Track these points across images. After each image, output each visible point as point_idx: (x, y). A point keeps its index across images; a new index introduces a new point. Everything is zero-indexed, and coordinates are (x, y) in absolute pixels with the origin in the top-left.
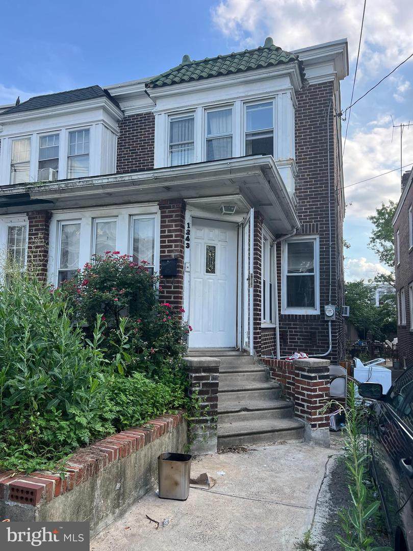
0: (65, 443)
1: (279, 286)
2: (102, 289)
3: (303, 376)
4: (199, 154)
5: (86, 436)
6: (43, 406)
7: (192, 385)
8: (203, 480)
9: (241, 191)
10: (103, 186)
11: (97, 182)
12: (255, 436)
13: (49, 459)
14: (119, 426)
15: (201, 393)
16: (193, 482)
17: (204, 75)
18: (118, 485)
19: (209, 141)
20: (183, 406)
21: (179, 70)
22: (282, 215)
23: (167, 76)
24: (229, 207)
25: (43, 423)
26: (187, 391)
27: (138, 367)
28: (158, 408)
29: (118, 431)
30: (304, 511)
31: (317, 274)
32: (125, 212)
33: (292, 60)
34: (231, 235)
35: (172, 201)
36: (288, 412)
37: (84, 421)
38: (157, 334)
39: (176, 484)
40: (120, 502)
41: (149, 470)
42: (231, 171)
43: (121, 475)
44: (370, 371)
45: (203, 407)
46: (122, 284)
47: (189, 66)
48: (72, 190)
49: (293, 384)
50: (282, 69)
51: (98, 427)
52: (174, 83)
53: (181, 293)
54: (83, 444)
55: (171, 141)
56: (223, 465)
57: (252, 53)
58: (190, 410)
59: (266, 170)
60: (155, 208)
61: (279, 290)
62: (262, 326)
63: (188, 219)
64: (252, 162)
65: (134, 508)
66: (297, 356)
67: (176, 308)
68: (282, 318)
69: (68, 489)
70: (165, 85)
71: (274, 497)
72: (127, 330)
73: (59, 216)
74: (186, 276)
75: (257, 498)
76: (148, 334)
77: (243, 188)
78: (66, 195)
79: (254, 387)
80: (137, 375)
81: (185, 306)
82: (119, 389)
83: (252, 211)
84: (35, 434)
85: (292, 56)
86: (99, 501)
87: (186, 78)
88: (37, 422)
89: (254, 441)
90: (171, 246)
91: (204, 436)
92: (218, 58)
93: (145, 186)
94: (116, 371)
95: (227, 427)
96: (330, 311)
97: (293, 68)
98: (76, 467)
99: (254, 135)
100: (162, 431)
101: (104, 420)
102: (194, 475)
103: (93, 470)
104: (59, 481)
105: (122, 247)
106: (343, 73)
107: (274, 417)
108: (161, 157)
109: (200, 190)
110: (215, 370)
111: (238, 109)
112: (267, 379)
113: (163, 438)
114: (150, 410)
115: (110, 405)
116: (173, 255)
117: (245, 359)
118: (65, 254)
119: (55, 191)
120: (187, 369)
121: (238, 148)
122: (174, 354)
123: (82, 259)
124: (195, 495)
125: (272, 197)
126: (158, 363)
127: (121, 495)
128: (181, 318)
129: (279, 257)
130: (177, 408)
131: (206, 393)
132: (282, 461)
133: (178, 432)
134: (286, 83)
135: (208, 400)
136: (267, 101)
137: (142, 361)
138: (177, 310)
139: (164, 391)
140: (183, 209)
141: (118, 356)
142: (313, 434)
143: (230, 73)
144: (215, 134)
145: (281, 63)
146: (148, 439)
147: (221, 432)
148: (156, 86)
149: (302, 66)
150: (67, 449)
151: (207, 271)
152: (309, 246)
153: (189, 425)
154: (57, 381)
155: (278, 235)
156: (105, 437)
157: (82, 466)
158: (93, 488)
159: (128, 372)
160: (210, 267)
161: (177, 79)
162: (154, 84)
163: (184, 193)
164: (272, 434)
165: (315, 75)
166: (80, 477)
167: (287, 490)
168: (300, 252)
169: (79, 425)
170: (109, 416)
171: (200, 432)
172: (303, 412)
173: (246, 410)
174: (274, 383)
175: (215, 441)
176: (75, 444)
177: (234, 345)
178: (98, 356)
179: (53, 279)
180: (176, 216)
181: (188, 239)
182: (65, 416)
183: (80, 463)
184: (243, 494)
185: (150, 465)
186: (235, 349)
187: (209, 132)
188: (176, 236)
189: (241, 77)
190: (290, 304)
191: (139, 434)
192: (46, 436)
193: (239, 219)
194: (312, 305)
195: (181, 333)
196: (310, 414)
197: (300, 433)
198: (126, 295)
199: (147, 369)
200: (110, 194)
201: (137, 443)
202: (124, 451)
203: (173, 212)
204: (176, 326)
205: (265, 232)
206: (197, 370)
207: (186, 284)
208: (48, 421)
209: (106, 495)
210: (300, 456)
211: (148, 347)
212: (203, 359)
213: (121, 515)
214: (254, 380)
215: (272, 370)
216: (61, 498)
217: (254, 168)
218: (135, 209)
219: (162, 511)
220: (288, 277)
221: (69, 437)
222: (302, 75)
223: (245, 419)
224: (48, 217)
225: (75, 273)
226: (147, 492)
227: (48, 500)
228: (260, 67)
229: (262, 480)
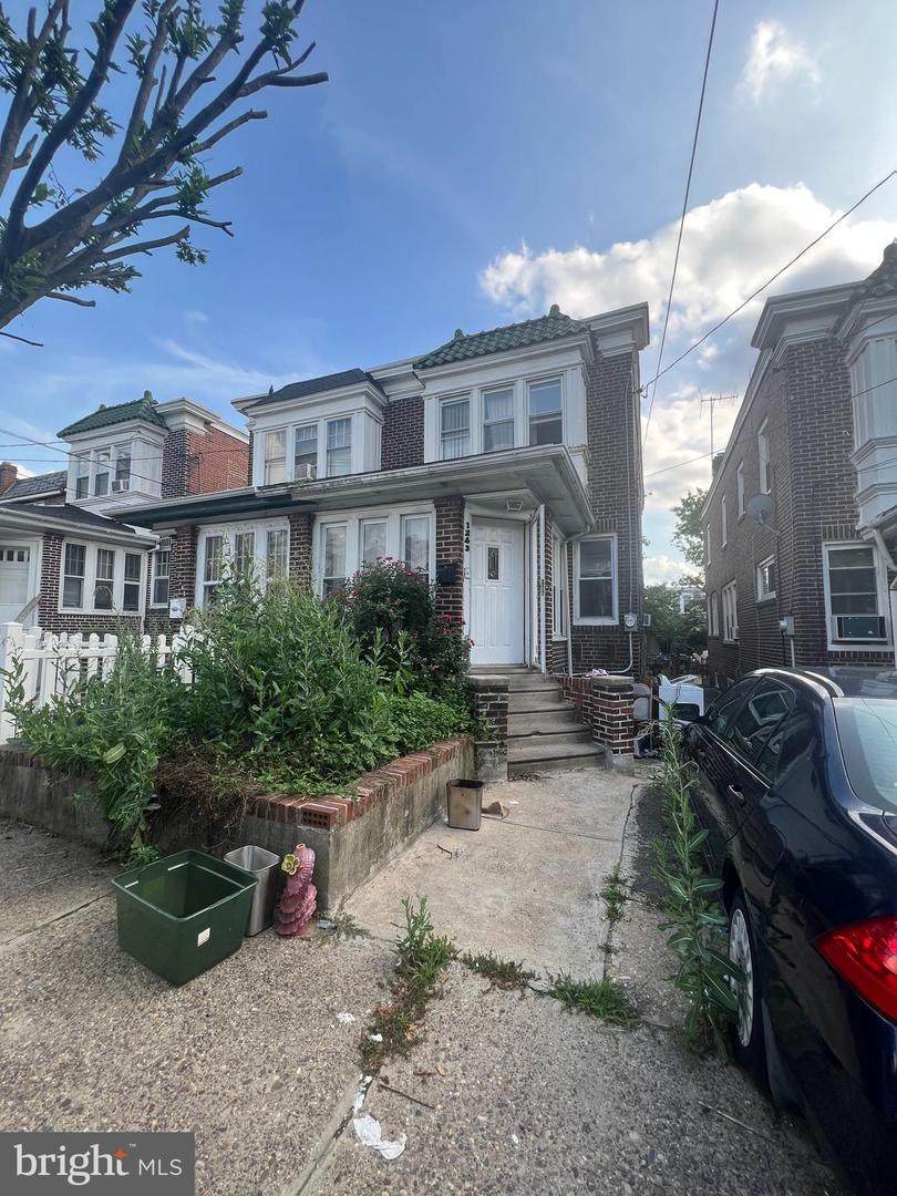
0: (351, 767)
1: (571, 593)
2: (375, 600)
3: (603, 696)
4: (475, 445)
5: (371, 760)
6: (325, 726)
7: (479, 706)
8: (495, 810)
9: (529, 484)
10: (371, 484)
11: (365, 479)
12: (549, 762)
13: (338, 783)
14: (403, 749)
15: (488, 714)
16: (484, 811)
17: (480, 351)
18: (407, 812)
19: (487, 427)
20: (469, 729)
21: (450, 346)
22: (575, 512)
23: (437, 354)
24: (514, 504)
25: (327, 746)
26: (474, 713)
27: (418, 685)
28: (444, 730)
29: (402, 755)
30: (611, 844)
31: (615, 578)
32: (395, 512)
33: (582, 330)
34: (516, 535)
35: (448, 498)
36: (586, 736)
37: (369, 745)
38: (436, 650)
39: (467, 813)
40: (409, 830)
41: (437, 797)
42: (517, 463)
43: (409, 802)
44: (678, 690)
45: (492, 730)
46: (397, 594)
47: (462, 341)
48: (338, 490)
49: (589, 705)
50: (571, 342)
51: (383, 750)
52: (445, 362)
53: (460, 602)
54: (368, 768)
55: (443, 429)
56: (515, 794)
57: (534, 323)
58: (478, 734)
59: (558, 460)
60: (430, 506)
61: (571, 597)
62: (554, 639)
63: (467, 519)
64: (542, 452)
65: (423, 837)
66: (595, 673)
67: (456, 619)
68: (575, 629)
69: (359, 815)
70: (435, 364)
71: (575, 829)
72: (406, 647)
73: (322, 518)
74: (466, 583)
75: (556, 828)
76: (426, 650)
77: (531, 481)
78: (331, 495)
79: (547, 708)
80: (417, 694)
81: (465, 617)
82: (401, 710)
83: (542, 507)
84: (320, 756)
85: (583, 326)
86: (389, 829)
87: (459, 355)
88: (321, 745)
89: (548, 768)
90: (449, 550)
91: (493, 762)
92: (496, 331)
93: (420, 483)
94: (396, 690)
95: (518, 752)
96: (631, 621)
97: (584, 340)
98: (367, 792)
99: (538, 418)
100: (449, 756)
101: (387, 743)
102: (486, 804)
103: (383, 794)
104: (351, 805)
105: (392, 551)
106: (643, 341)
107: (570, 741)
108: (431, 452)
109: (481, 485)
110: (504, 689)
111: (520, 389)
112: (560, 699)
113: (449, 762)
114: (435, 732)
115: (393, 727)
116: (451, 559)
117: (535, 677)
118: (330, 557)
119: (320, 491)
120: (472, 688)
121: (521, 436)
122: (456, 671)
123: (350, 568)
124: (488, 825)
125: (564, 491)
126: (438, 682)
127: (409, 823)
128: (461, 631)
129: (570, 559)
130: (462, 731)
131: (494, 714)
132: (582, 790)
133: (465, 757)
134: (576, 357)
135: (497, 722)
136: (555, 378)
137: (421, 680)
138: (456, 622)
139: (448, 713)
140: (462, 507)
141: (398, 672)
142: (615, 762)
143: (510, 348)
144: (493, 419)
145: (570, 334)
146: (435, 764)
147: (510, 758)
148: (425, 367)
149: (594, 337)
150: (354, 774)
151: (490, 577)
152: (606, 547)
153: (475, 750)
154: (338, 701)
155: (569, 534)
156: (389, 761)
157: (371, 791)
158: (383, 814)
159: (407, 694)
160: (493, 572)
161: (449, 358)
162: (422, 364)
163: (463, 489)
164: (568, 761)
165: (611, 346)
166: (370, 802)
167: (589, 822)
168: (595, 553)
169: (364, 748)
170: (392, 738)
171: (488, 758)
172: (602, 735)
173: (538, 733)
174: (568, 704)
175: (505, 767)
176: (361, 768)
177: (521, 661)
178: (378, 671)
179: (318, 588)
180: (454, 515)
181: (467, 541)
182: (349, 738)
183: (369, 787)
184: (540, 825)
185: (438, 791)
186: (522, 666)
187: (487, 417)
188: (454, 538)
189: (523, 352)
190: (583, 614)
191: (425, 758)
192: (331, 759)
193: (526, 516)
194: (609, 613)
195: (463, 648)
196: (611, 738)
197: (600, 759)
198: (401, 605)
199: (426, 689)
200: (378, 492)
201: (424, 768)
202: (411, 776)
203: (450, 510)
204: (457, 641)
205: (555, 531)
206: (484, 689)
207: (466, 593)
208: (331, 743)
209: (395, 822)
210: (601, 785)
211: (428, 664)
212: (490, 677)
213: (410, 844)
214: (545, 700)
215: (565, 689)
216: (353, 824)
217: (544, 458)
218: (407, 509)
219: (454, 841)
220: (581, 582)
221: (355, 760)
222: (595, 347)
223: (537, 744)
224: (310, 520)
225: (342, 582)
226: (435, 821)
227: (341, 825)
228: (545, 339)
229: (559, 810)
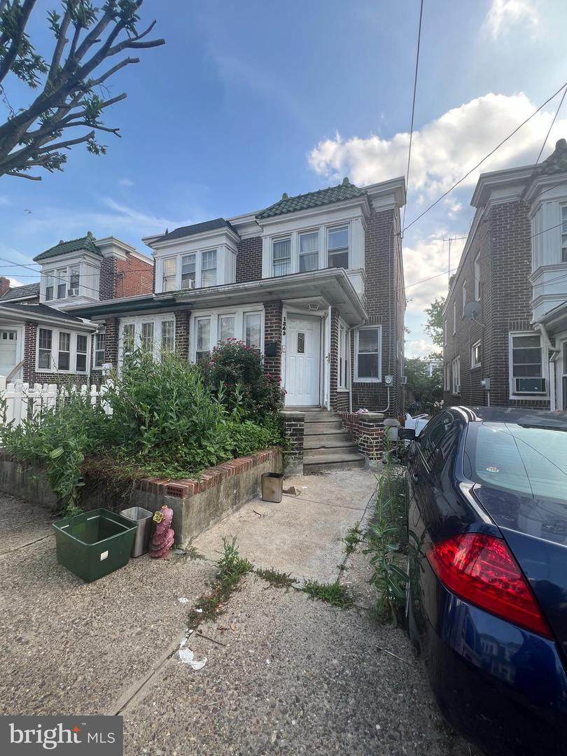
0: (200, 463)
1: (352, 362)
2: (225, 364)
3: (364, 425)
4: (294, 267)
5: (214, 460)
6: (186, 440)
7: (285, 430)
8: (291, 491)
9: (322, 293)
10: (225, 293)
11: (221, 289)
12: (330, 465)
13: (190, 472)
14: (235, 454)
15: (291, 435)
16: (285, 492)
17: (298, 207)
18: (235, 491)
19: (302, 257)
20: (279, 444)
21: (279, 204)
22: (354, 311)
23: (270, 209)
24: (314, 305)
25: (187, 451)
26: (282, 434)
27: (249, 417)
28: (261, 444)
29: (235, 458)
30: (358, 511)
31: (380, 353)
32: (240, 310)
33: (362, 194)
34: (316, 325)
35: (273, 301)
36: (354, 449)
37: (212, 450)
38: (262, 396)
39: (273, 492)
40: (237, 502)
41: (256, 483)
42: (314, 280)
43: (237, 485)
44: (417, 423)
45: (293, 445)
46: (238, 361)
47: (287, 201)
48: (204, 296)
49: (358, 431)
50: (355, 202)
51: (222, 454)
52: (276, 214)
53: (279, 367)
54: (212, 465)
55: (274, 258)
56: (306, 483)
57: (333, 189)
58: (285, 447)
59: (339, 278)
60: (261, 307)
61: (352, 365)
62: (338, 391)
63: (284, 314)
64: (329, 273)
65: (245, 506)
66: (361, 411)
67: (276, 377)
68: (354, 385)
69: (203, 490)
70: (269, 216)
71: (338, 502)
72: (240, 393)
73: (196, 314)
74: (283, 355)
75: (328, 503)
76: (257, 396)
77: (324, 292)
78: (200, 299)
79: (330, 432)
80: (248, 422)
81: (282, 376)
82: (236, 431)
83: (330, 307)
84: (182, 457)
85: (363, 191)
86: (222, 499)
87: (285, 210)
88: (183, 450)
89: (329, 468)
90: (272, 334)
91: (294, 464)
92: (308, 194)
93: (254, 292)
94: (234, 420)
95: (310, 458)
96: (389, 380)
97: (363, 201)
98: (208, 477)
99: (334, 251)
100: (265, 459)
101: (226, 450)
102: (286, 487)
103: (218, 480)
104: (197, 485)
105: (238, 335)
106: (402, 202)
107: (343, 452)
108: (267, 271)
109: (294, 294)
110: (301, 420)
111: (323, 233)
112: (340, 427)
113: (265, 463)
114: (257, 445)
115: (230, 441)
116: (274, 340)
117: (325, 414)
118: (200, 341)
119: (193, 297)
120: (282, 419)
121: (323, 262)
122: (274, 409)
123: (212, 344)
124: (286, 500)
125: (345, 298)
126: (263, 416)
127: (237, 498)
128: (279, 385)
129: (352, 341)
130: (275, 445)
131: (295, 435)
132: (347, 481)
133: (276, 460)
134: (358, 212)
135: (297, 440)
136: (344, 225)
137: (252, 414)
138: (276, 379)
139: (266, 433)
140: (281, 308)
141: (235, 409)
142: (371, 465)
143: (316, 205)
144: (306, 252)
145: (354, 197)
146: (255, 463)
147: (306, 462)
148: (263, 218)
149: (370, 199)
150: (202, 467)
151: (299, 352)
152: (376, 332)
153: (283, 457)
154: (195, 424)
155: (352, 325)
156: (226, 461)
157: (211, 477)
158: (218, 491)
159: (243, 420)
160: (301, 349)
161: (278, 212)
162: (261, 216)
163: (282, 296)
164: (342, 464)
165: (380, 205)
166: (210, 483)
167: (348, 499)
168: (368, 337)
169: (209, 453)
170: (229, 447)
171: (291, 461)
172: (364, 449)
173: (324, 447)
174: (345, 430)
175: (301, 467)
176: (207, 464)
177: (318, 404)
178: (222, 409)
179: (193, 358)
180: (276, 312)
181: (284, 329)
182: (201, 446)
183: (210, 475)
184: (318, 500)
185: (257, 480)
186: (318, 407)
187: (302, 250)
188: (276, 327)
189: (325, 209)
190: (360, 376)
191: (249, 460)
192: (189, 459)
193: (321, 313)
194: (376, 375)
195: (279, 396)
196: (369, 450)
197: (361, 464)
198: (241, 368)
199: (255, 419)
200: (230, 298)
201: (247, 466)
202: (238, 470)
203: (274, 309)
204: (276, 390)
205: (340, 322)
206: (289, 420)
207: (283, 361)
208: (190, 449)
209: (227, 496)
210: (361, 478)
211: (256, 404)
212: (293, 412)
213: (237, 510)
214: (331, 428)
215: (344, 421)
216: (198, 496)
217: (331, 277)
218: (247, 308)
219: (264, 508)
220: (359, 355)
221: (203, 460)
222: (371, 205)
223: (323, 453)
224: (188, 315)
225: (207, 354)
226: (254, 497)
227: (190, 496)
228: (339, 200)
229: (331, 492)
